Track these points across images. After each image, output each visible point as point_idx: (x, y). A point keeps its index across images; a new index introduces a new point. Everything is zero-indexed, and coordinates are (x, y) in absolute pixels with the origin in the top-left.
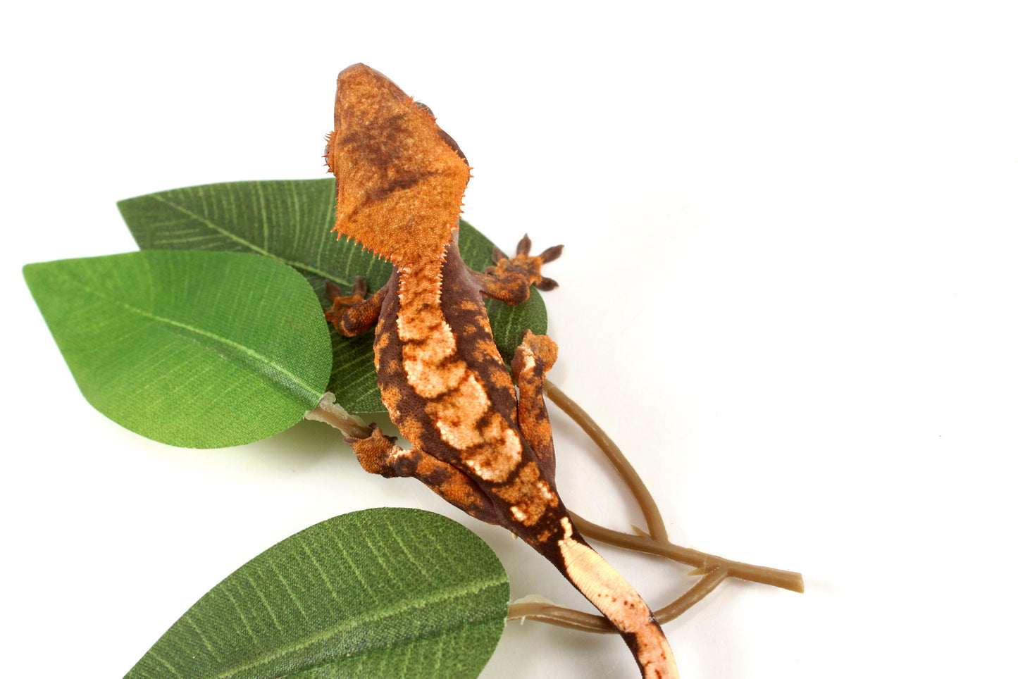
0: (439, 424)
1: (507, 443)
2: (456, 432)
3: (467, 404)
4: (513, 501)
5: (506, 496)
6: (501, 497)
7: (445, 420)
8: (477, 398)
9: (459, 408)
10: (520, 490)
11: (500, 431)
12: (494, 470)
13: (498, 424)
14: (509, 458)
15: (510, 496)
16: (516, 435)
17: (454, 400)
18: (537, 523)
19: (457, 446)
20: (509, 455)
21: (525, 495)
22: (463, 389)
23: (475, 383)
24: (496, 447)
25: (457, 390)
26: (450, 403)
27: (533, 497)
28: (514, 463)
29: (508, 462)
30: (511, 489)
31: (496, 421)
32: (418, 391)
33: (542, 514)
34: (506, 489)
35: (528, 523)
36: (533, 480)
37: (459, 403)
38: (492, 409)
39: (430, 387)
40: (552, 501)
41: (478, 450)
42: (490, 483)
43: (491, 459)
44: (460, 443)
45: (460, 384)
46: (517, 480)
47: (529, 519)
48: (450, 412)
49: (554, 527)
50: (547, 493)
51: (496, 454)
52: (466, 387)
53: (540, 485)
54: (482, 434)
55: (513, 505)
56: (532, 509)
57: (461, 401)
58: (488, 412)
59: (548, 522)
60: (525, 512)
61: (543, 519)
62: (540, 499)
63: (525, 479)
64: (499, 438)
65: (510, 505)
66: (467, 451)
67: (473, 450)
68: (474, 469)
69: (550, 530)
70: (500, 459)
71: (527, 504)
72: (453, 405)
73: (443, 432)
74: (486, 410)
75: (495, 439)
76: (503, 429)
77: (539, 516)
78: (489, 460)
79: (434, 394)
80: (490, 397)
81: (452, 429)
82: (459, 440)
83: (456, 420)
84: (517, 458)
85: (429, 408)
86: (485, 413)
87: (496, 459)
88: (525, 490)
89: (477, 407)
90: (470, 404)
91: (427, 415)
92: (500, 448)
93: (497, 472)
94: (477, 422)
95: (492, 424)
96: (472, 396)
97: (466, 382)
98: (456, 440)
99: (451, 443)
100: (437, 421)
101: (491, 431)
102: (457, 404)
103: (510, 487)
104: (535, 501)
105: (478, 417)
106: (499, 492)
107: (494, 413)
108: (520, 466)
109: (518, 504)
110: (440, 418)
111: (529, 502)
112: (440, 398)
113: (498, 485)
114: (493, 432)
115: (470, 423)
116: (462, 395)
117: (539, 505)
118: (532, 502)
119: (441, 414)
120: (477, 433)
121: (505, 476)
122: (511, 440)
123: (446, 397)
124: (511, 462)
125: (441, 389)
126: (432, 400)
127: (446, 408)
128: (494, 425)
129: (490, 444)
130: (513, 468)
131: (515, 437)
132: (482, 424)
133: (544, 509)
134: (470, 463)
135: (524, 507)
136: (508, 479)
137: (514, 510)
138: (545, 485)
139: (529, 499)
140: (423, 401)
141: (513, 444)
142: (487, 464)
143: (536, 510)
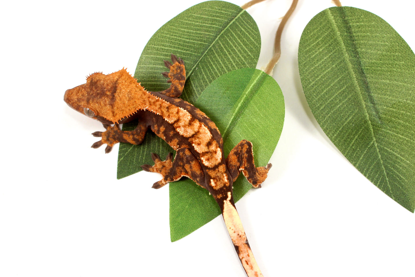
0: (193, 145)
1: (217, 154)
2: (199, 147)
3: (203, 137)
4: (213, 177)
5: (211, 174)
6: (209, 174)
7: (195, 143)
8: (207, 134)
9: (200, 138)
10: (216, 173)
11: (215, 148)
12: (209, 163)
13: (215, 145)
14: (217, 160)
15: (212, 174)
16: (221, 151)
17: (198, 136)
18: (218, 190)
19: (199, 152)
20: (217, 158)
21: (218, 176)
22: (201, 130)
23: (204, 127)
24: (213, 154)
25: (198, 132)
26: (197, 137)
27: (220, 179)
28: (218, 162)
29: (216, 161)
30: (213, 172)
31: (214, 143)
32: (185, 136)
33: (221, 187)
34: (212, 171)
35: (214, 188)
36: (222, 172)
37: (200, 137)
38: (213, 138)
39: (189, 133)
40: (227, 183)
41: (206, 154)
42: (207, 167)
43: (210, 158)
44: (200, 151)
45: (199, 129)
46: (217, 169)
47: (216, 186)
48: (197, 140)
49: (224, 194)
50: (226, 179)
51: (212, 156)
52: (202, 130)
53: (225, 175)
54: (208, 148)
55: (212, 178)
56: (219, 183)
57: (201, 136)
58: (211, 139)
59: (223, 191)
60: (215, 183)
61: (221, 189)
62: (223, 181)
63: (220, 170)
64: (214, 151)
65: (210, 178)
66: (202, 154)
67: (204, 154)
68: (203, 161)
69: (222, 195)
70: (213, 159)
71: (217, 180)
72: (198, 138)
73: (195, 147)
74: (210, 139)
75: (213, 150)
76: (217, 147)
77: (220, 187)
78: (209, 158)
79: (191, 135)
80: (211, 133)
81: (198, 146)
82: (200, 150)
83: (199, 143)
84: (219, 160)
85: (190, 140)
86: (210, 140)
87: (211, 158)
88: (218, 174)
89: (207, 137)
90: (204, 136)
91: (189, 142)
92: (214, 155)
93: (211, 164)
94: (207, 143)
95: (213, 144)
96: (205, 133)
97: (201, 128)
98: (199, 150)
99: (197, 151)
100: (192, 144)
101: (212, 147)
102: (199, 137)
103: (213, 171)
104: (221, 181)
105: (207, 141)
106: (209, 171)
107: (214, 140)
108: (220, 164)
109: (214, 179)
110: (194, 143)
111: (218, 180)
112: (193, 136)
113: (209, 169)
114: (213, 148)
115: (204, 144)
116: (201, 133)
117: (221, 183)
118: (220, 181)
119: (194, 141)
120: (207, 147)
121: (213, 165)
122: (219, 152)
123: (195, 135)
124: (217, 161)
125: (192, 133)
126: (190, 137)
127: (195, 139)
128: (213, 145)
129: (211, 153)
130: (217, 164)
131: (220, 152)
132: (209, 144)
133: (223, 185)
134: (202, 158)
135: (216, 181)
136: (213, 167)
137: (212, 180)
138: (226, 175)
139: (219, 179)
140: (187, 139)
141: (219, 155)
142: (208, 160)
143: (220, 184)
